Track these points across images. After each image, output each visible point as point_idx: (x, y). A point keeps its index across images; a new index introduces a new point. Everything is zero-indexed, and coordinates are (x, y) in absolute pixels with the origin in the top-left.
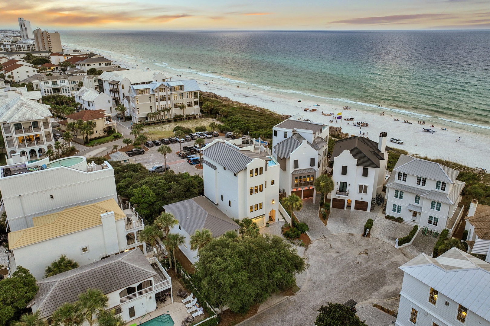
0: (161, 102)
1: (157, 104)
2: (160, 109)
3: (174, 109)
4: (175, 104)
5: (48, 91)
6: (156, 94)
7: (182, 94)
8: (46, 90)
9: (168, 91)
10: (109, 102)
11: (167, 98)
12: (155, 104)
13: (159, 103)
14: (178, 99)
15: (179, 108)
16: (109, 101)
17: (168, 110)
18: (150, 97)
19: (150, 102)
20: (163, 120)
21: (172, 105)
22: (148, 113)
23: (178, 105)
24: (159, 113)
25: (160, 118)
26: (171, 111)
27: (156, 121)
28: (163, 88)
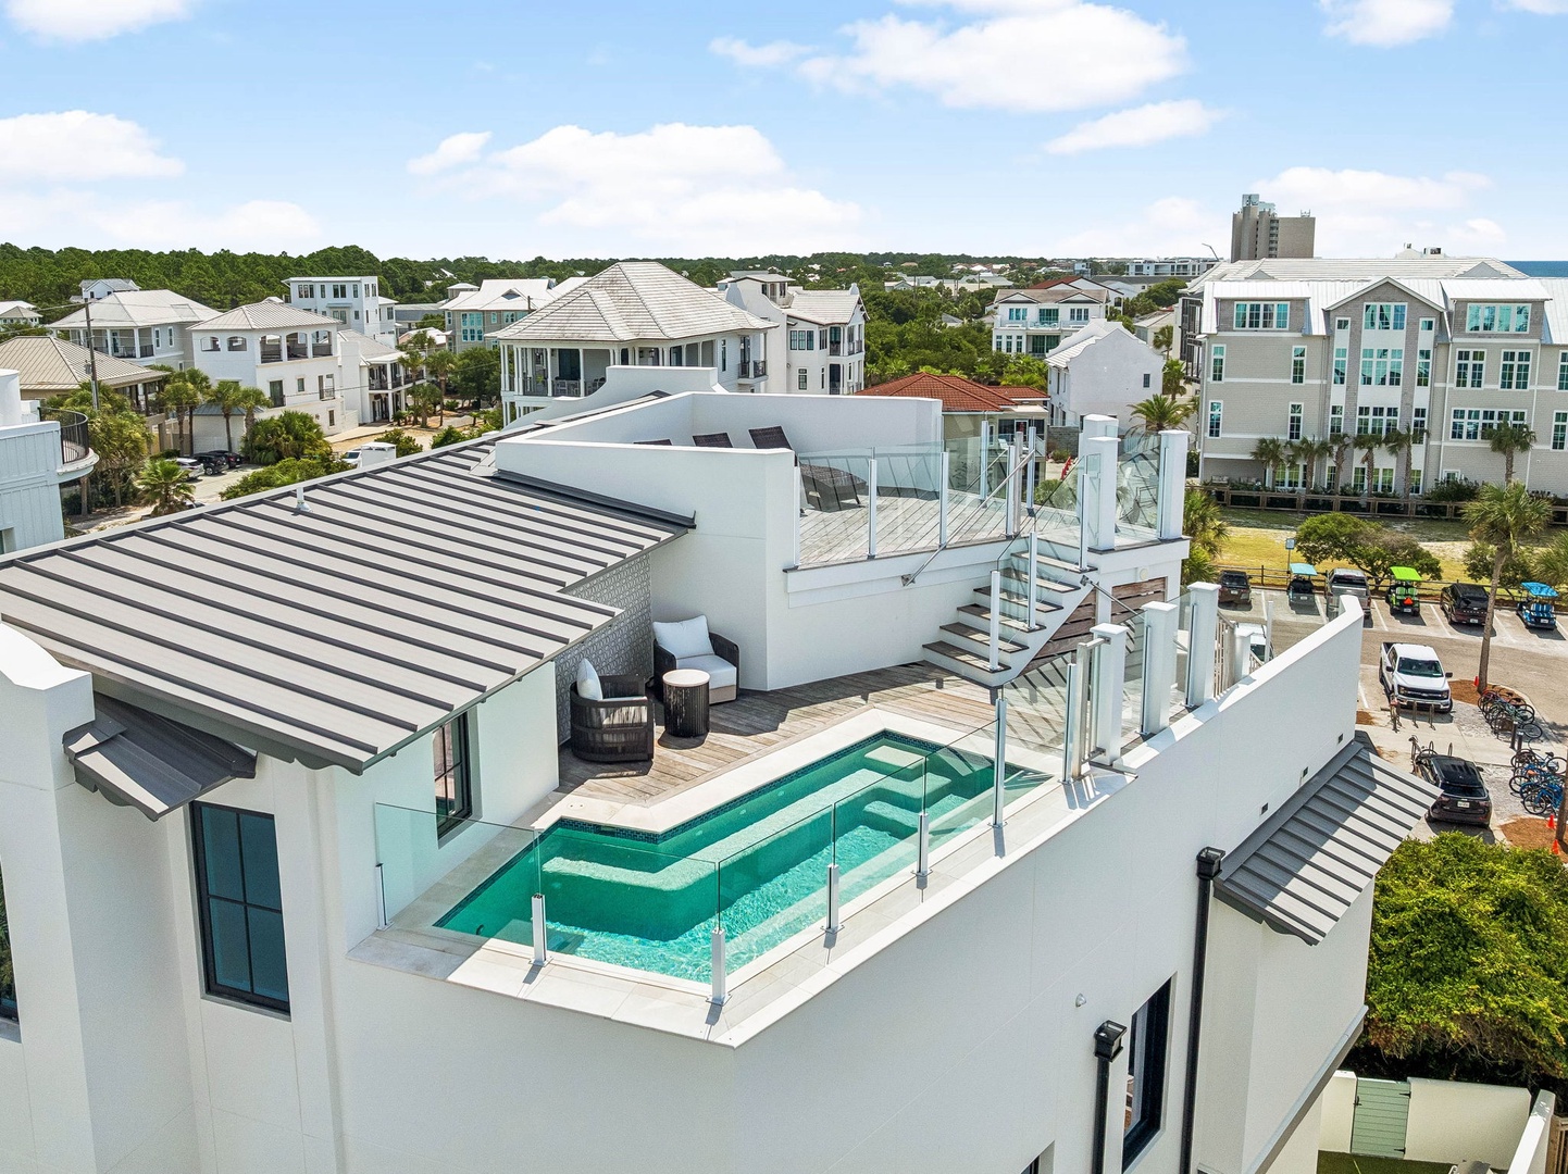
0: (1362, 388)
1: (1338, 395)
2: (1351, 429)
3: (1450, 443)
4: (1459, 414)
5: (1009, 344)
6: (1342, 339)
7: (1525, 356)
8: (1014, 342)
9: (1426, 326)
10: (1146, 384)
11: (1411, 370)
12: (1325, 392)
13: (1351, 396)
14: (1491, 384)
16: (1147, 378)
17: (1397, 441)
18: (1299, 352)
19: (1298, 379)
20: (1355, 494)
21: (1436, 419)
22: (1263, 441)
23: (1481, 421)
24: (1336, 448)
25: (1341, 484)
26: (1418, 453)
27: (1308, 492)
28: (1392, 304)
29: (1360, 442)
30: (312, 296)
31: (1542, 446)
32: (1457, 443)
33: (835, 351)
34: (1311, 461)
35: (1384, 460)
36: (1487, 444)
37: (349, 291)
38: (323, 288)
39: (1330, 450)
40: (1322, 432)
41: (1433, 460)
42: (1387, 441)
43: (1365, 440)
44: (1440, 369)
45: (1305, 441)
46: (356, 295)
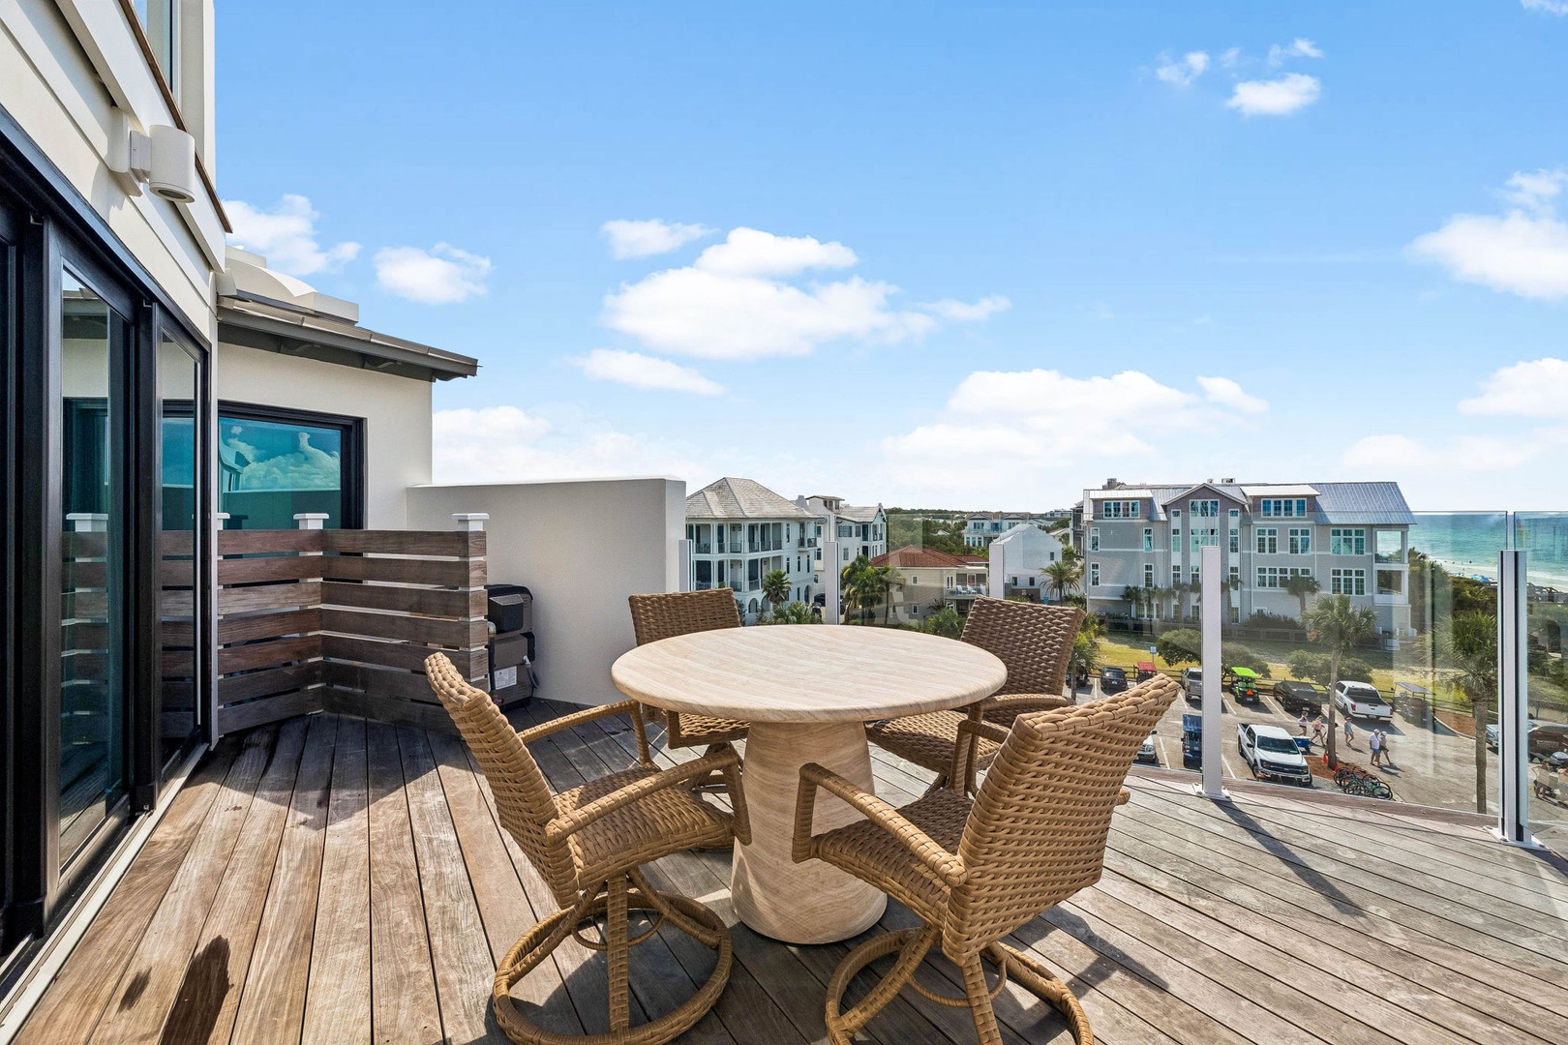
1: (1177, 558)
2: (1187, 581)
3: (1257, 589)
4: (1261, 571)
6: (1177, 523)
9: (1234, 514)
11: (1225, 545)
12: (1167, 558)
13: (1185, 559)
14: (1283, 551)
15: (1280, 590)
18: (1148, 532)
19: (1148, 548)
21: (1246, 573)
22: (1128, 588)
23: (1278, 575)
24: (1178, 593)
25: (1183, 616)
26: (1236, 595)
28: (1209, 501)
29: (1195, 588)
31: (1324, 591)
34: (1161, 601)
39: (1174, 594)
40: (1167, 582)
41: (1247, 600)
44: (1246, 541)
45: (1156, 588)
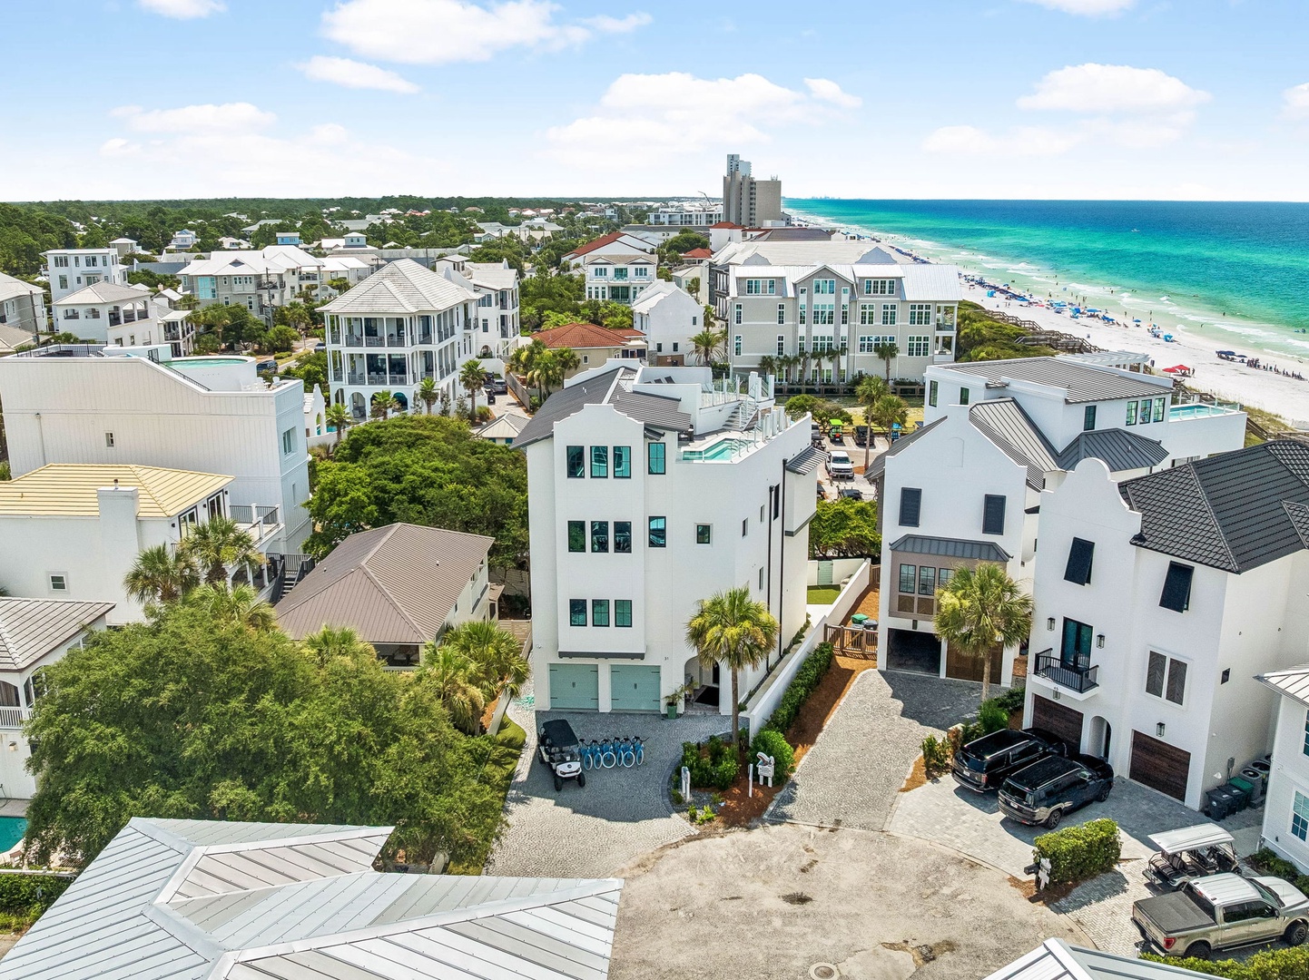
0: (814, 326)
1: (802, 330)
2: (809, 349)
3: (859, 354)
4: (862, 339)
5: (597, 293)
6: (803, 299)
7: (893, 307)
8: (600, 291)
9: (845, 291)
10: (695, 323)
11: (837, 317)
12: (796, 331)
13: (809, 331)
14: (878, 322)
15: (874, 354)
16: (695, 319)
17: (833, 353)
18: (781, 307)
19: (781, 322)
20: (813, 384)
21: (852, 342)
22: (764, 357)
23: (873, 342)
24: (802, 360)
25: (805, 379)
26: (843, 359)
27: (789, 384)
28: (828, 280)
29: (814, 356)
30: (66, 265)
31: (902, 354)
32: (862, 354)
33: (504, 307)
34: (789, 367)
35: (827, 365)
36: (876, 355)
37: (99, 261)
38: (77, 259)
39: (799, 360)
40: (794, 351)
41: (851, 364)
42: (828, 354)
43: (817, 355)
44: (853, 313)
45: (786, 356)
46: (105, 264)
